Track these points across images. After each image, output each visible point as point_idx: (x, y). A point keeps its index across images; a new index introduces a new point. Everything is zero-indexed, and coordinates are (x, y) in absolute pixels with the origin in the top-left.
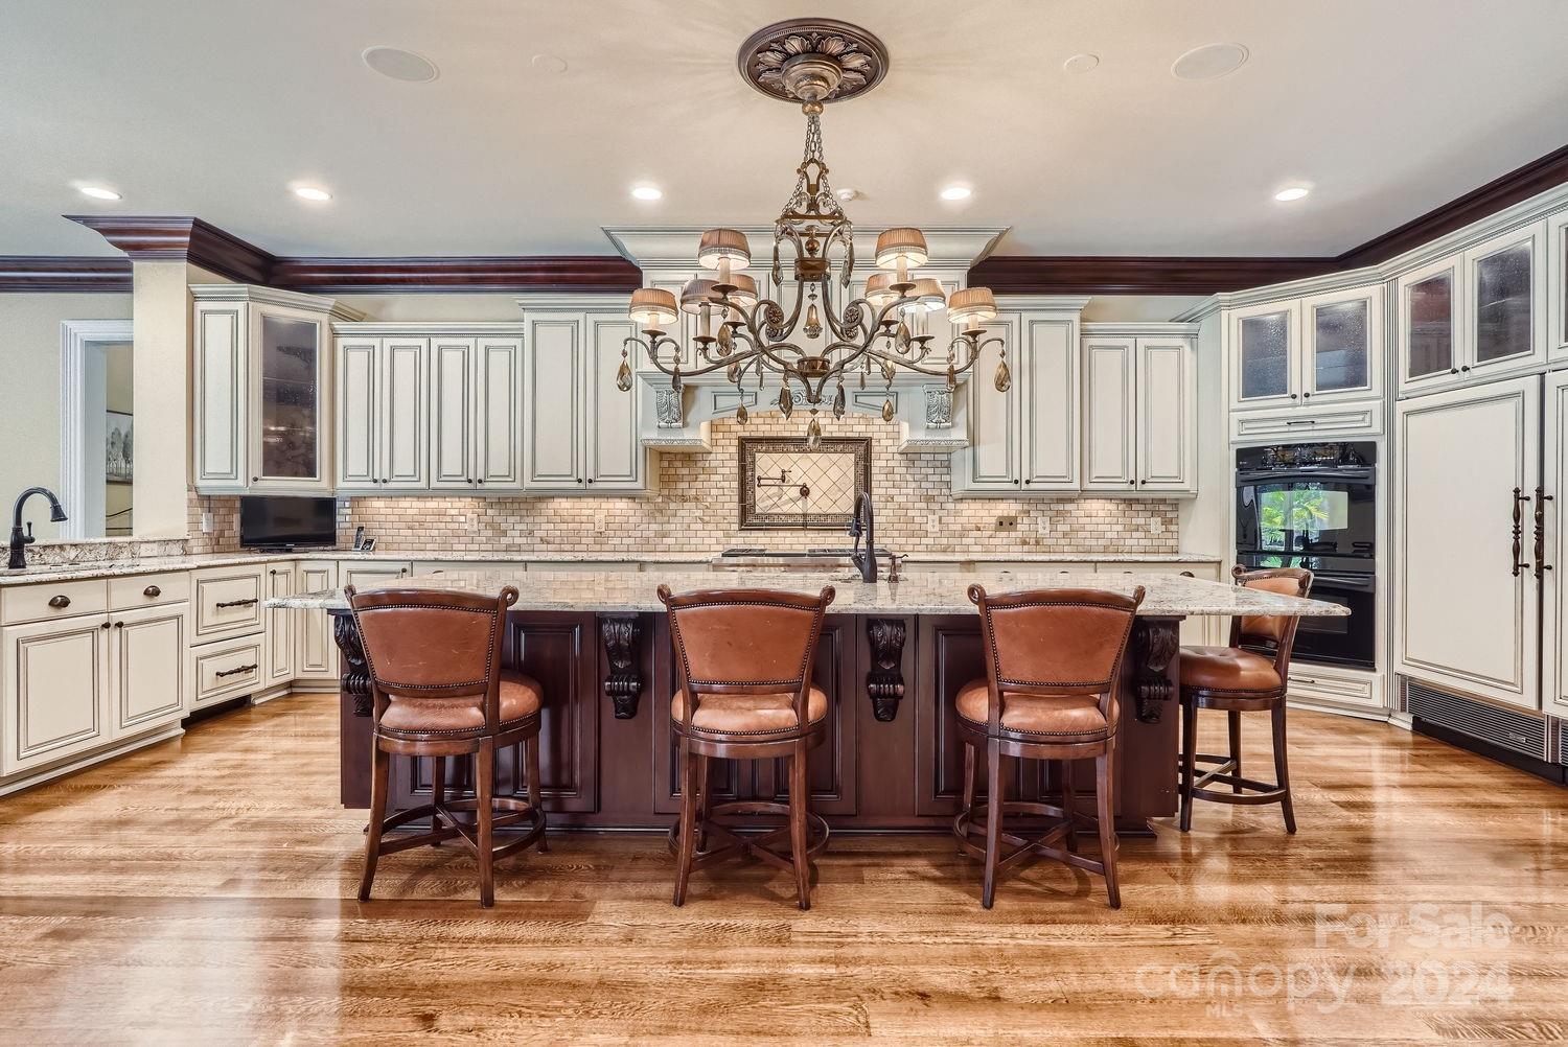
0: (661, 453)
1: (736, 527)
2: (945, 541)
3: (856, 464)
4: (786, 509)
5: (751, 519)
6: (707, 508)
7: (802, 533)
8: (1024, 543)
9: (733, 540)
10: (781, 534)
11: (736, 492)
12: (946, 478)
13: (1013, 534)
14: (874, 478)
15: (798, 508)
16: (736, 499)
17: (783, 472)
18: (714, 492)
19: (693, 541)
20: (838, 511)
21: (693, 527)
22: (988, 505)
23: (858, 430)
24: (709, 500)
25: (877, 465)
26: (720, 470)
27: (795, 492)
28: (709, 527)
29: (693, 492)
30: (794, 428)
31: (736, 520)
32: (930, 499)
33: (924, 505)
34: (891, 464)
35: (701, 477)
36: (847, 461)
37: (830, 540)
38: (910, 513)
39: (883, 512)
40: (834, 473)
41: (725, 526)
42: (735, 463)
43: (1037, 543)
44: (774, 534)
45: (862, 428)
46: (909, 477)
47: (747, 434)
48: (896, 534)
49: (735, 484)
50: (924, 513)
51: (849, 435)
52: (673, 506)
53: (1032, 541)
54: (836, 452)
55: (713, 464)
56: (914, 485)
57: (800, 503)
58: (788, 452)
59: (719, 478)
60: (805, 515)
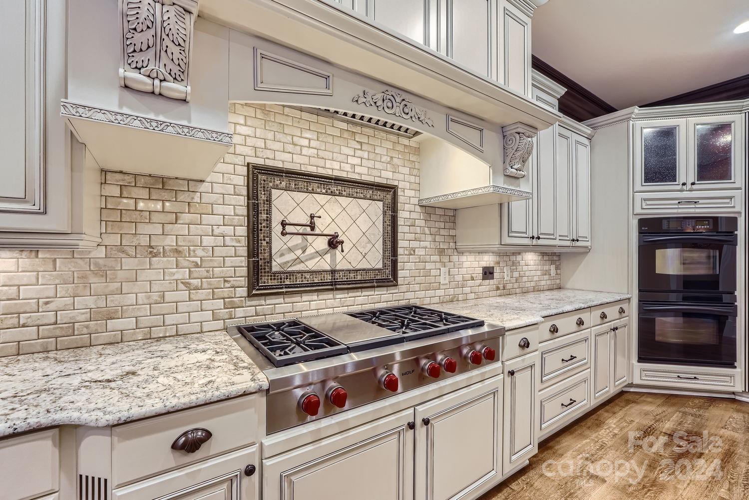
0: (104, 172)
1: (243, 292)
2: (451, 291)
3: (384, 213)
4: (311, 265)
5: (266, 280)
6: (197, 266)
7: (330, 295)
8: (498, 289)
9: (240, 312)
10: (306, 297)
11: (244, 241)
12: (452, 232)
13: (491, 282)
14: (400, 229)
15: (325, 263)
16: (243, 251)
17: (312, 217)
18: (208, 241)
19: (169, 319)
20: (368, 266)
21: (169, 296)
22: (478, 257)
23: (386, 176)
24: (200, 252)
25: (402, 215)
26: (219, 209)
27: (321, 243)
28: (202, 294)
29: (170, 241)
30: (321, 163)
31: (243, 281)
32: (441, 252)
33: (436, 258)
34: (414, 216)
35: (186, 217)
36: (375, 209)
37: (360, 300)
38: (429, 266)
39: (408, 266)
40: (364, 223)
41: (226, 292)
42: (242, 200)
43: (504, 288)
44: (297, 298)
45: (389, 175)
46: (427, 231)
47: (260, 162)
48: (417, 287)
49: (242, 231)
50: (438, 265)
51: (378, 180)
52: (129, 263)
53: (501, 286)
54: (365, 198)
55: (206, 198)
56: (429, 238)
57: (328, 257)
58: (313, 192)
59: (219, 219)
60: (333, 272)
